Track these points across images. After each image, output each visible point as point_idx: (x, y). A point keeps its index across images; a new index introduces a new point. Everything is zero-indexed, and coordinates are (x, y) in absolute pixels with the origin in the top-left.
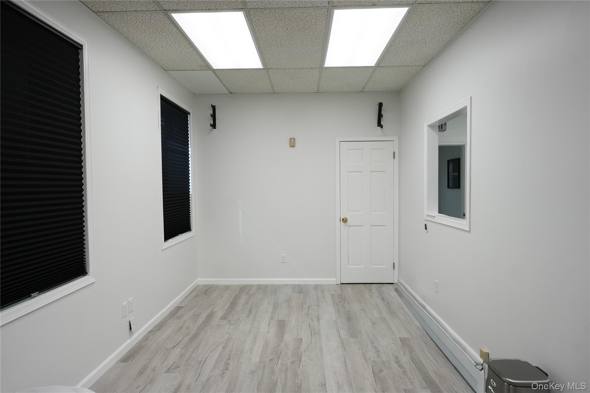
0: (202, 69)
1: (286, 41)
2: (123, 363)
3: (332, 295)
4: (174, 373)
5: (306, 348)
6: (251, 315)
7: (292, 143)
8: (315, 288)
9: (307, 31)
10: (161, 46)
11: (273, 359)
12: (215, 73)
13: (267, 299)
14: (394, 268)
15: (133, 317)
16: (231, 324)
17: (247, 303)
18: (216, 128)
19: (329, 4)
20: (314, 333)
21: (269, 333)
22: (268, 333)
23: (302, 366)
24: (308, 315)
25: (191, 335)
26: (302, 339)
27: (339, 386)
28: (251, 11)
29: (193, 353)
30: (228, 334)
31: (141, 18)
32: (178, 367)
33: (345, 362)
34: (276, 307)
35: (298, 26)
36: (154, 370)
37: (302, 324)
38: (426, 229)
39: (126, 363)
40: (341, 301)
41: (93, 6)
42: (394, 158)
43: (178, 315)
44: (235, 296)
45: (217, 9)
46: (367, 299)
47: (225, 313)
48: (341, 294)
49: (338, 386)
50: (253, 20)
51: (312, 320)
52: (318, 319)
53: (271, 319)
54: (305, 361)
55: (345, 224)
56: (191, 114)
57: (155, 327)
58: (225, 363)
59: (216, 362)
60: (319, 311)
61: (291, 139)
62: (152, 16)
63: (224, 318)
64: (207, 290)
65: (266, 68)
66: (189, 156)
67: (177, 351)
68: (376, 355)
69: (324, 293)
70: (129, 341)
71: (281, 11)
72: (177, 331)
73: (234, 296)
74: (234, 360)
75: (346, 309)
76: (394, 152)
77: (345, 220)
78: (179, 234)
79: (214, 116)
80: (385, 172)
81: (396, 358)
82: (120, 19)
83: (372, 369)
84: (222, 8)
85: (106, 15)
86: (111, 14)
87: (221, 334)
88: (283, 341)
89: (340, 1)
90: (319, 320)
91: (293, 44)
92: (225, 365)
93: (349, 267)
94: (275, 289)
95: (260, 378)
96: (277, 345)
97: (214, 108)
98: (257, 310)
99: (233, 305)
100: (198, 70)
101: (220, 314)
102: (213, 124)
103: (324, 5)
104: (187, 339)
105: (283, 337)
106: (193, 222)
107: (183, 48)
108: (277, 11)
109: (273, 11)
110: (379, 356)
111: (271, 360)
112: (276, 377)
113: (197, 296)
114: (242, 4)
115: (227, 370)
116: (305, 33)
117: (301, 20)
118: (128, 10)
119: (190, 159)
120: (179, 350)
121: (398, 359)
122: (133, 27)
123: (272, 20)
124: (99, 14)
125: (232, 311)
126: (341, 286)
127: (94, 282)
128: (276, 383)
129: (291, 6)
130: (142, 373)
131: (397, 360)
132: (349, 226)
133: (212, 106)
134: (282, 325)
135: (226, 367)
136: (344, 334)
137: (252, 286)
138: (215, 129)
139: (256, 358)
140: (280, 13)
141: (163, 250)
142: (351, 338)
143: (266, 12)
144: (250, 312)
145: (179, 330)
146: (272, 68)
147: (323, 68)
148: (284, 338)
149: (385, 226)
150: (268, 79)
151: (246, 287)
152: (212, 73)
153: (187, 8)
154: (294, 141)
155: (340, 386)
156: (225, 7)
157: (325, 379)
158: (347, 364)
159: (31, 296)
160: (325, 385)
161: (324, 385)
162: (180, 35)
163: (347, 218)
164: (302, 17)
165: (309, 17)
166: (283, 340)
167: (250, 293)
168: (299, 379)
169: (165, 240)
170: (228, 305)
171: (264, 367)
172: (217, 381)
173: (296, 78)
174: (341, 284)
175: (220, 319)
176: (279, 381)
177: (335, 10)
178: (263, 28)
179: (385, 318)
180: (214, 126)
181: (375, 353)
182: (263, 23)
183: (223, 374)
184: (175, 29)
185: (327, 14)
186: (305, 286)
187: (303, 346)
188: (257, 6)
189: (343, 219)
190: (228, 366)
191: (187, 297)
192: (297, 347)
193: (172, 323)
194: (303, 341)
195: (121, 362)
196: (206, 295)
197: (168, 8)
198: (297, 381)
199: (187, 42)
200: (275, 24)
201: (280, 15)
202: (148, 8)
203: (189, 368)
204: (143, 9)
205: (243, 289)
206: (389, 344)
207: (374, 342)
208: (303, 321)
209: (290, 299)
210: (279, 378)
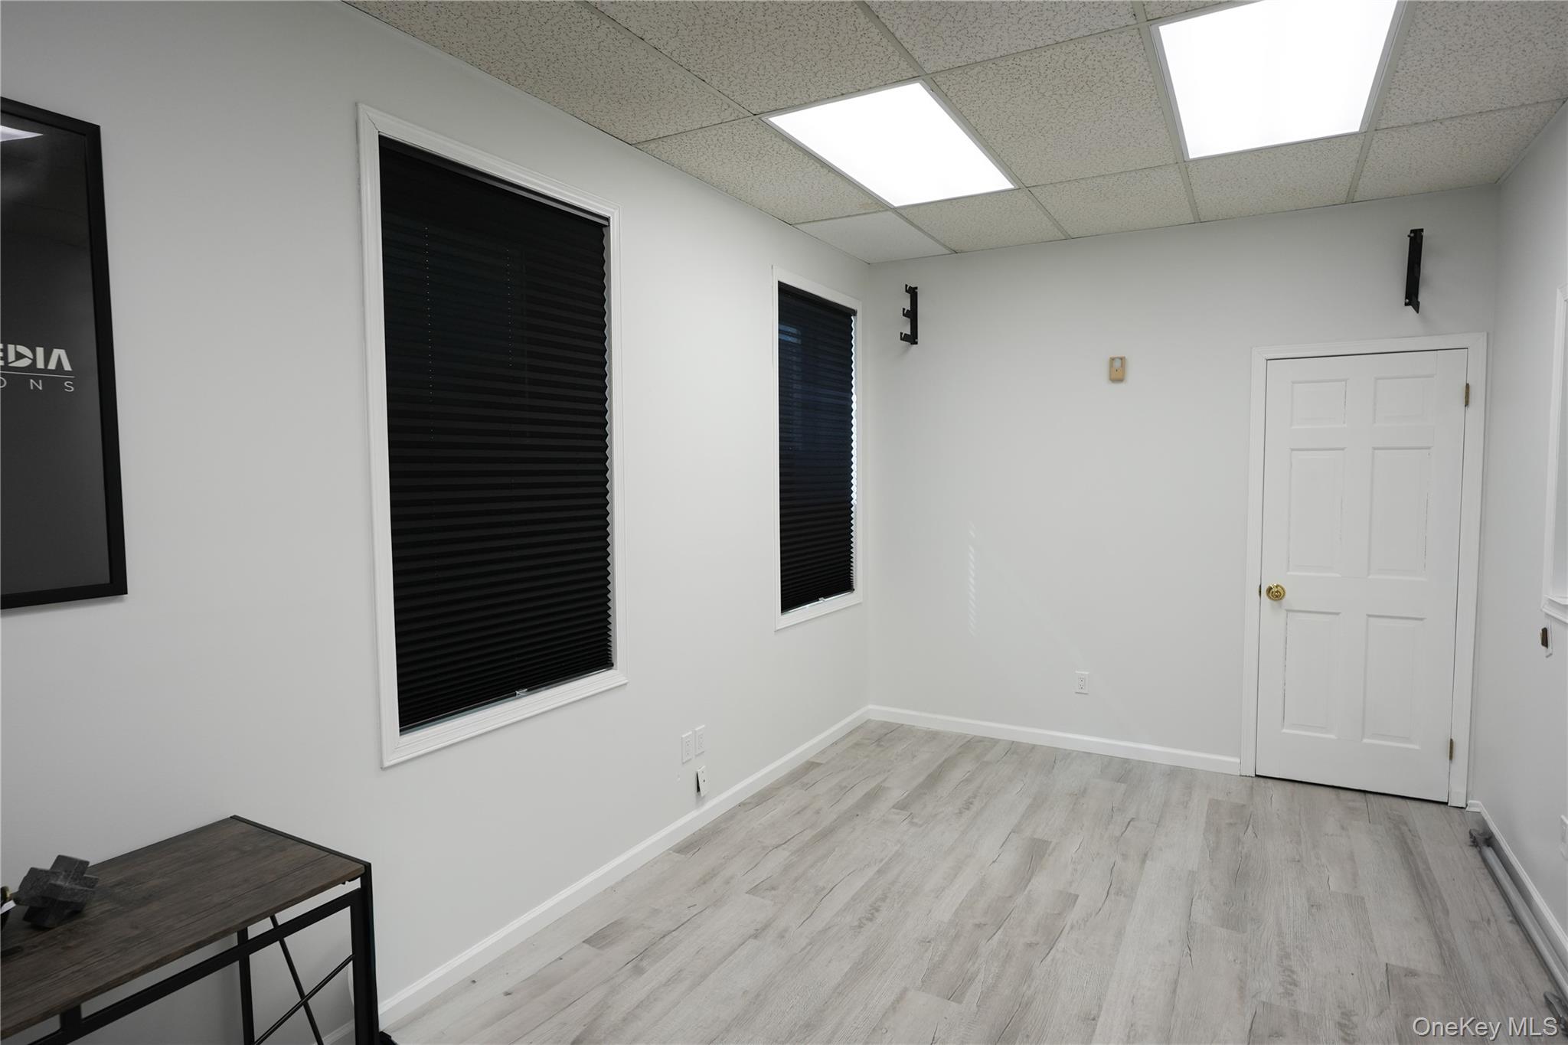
0: (867, 211)
1: (1052, 120)
2: (677, 854)
3: (1214, 804)
4: (763, 898)
5: (1080, 922)
6: (967, 812)
7: (1117, 371)
8: (1169, 775)
9: (1100, 90)
10: (767, 180)
11: (985, 925)
12: (901, 216)
13: (1022, 780)
14: (1451, 757)
15: (704, 767)
16: (912, 824)
17: (968, 781)
18: (916, 343)
19: (1136, 19)
20: (1118, 889)
21: (996, 864)
22: (994, 862)
23: (1053, 960)
24: (1118, 841)
25: (821, 828)
26: (1077, 896)
27: (1132, 1033)
28: (938, 77)
29: (811, 866)
30: (899, 845)
31: (715, 139)
32: (773, 888)
33: (1176, 982)
34: (1037, 804)
35: (1072, 83)
36: (727, 882)
37: (1093, 860)
38: (1545, 642)
39: (683, 856)
40: (1235, 824)
41: (627, 135)
42: (1467, 404)
43: (805, 780)
44: (946, 760)
45: (859, 90)
46: (1327, 835)
47: (908, 795)
48: (1243, 806)
49: (1129, 1033)
50: (949, 94)
51: (1125, 856)
52: (1144, 857)
53: (1013, 831)
54: (1064, 951)
55: (1275, 603)
56: (858, 314)
57: (753, 797)
58: (871, 906)
59: (853, 899)
60: (1154, 836)
61: (1113, 359)
62: (735, 131)
63: (902, 806)
64: (886, 735)
65: (1023, 187)
66: (853, 414)
67: (782, 855)
68: (1281, 990)
69: (1190, 793)
70: (694, 814)
71: (1011, 61)
72: (794, 813)
73: (943, 759)
74: (893, 905)
75: (1243, 848)
76: (1467, 386)
77: (1276, 594)
78: (820, 597)
79: (912, 315)
80: (1429, 448)
81: (1347, 1015)
82: (679, 148)
83: (1249, 1022)
84: (870, 85)
85: (653, 145)
86: (660, 142)
87: (884, 841)
88: (1024, 891)
89: (1166, 4)
90: (1143, 862)
91: (1073, 123)
92: (870, 908)
93: (1284, 731)
94: (1053, 759)
95: (937, 959)
96: (1007, 895)
97: (913, 292)
98: (986, 804)
99: (934, 779)
100: (860, 214)
101: (896, 794)
102: (909, 333)
103: (1124, 24)
104: (809, 835)
105: (1030, 881)
106: (858, 568)
107: (813, 176)
108: (1003, 64)
109: (990, 65)
110: (1288, 994)
111: (979, 926)
112: (976, 965)
113: (857, 745)
114: (911, 69)
115: (871, 920)
116: (1095, 94)
117: (1072, 70)
118: (687, 129)
119: (854, 422)
120: (787, 854)
121: (1349, 1020)
122: (705, 157)
123: (996, 84)
124: (640, 147)
125: (925, 794)
126: (1253, 783)
127: (625, 684)
128: (971, 980)
129: (1034, 46)
130: (704, 883)
131: (1344, 1021)
132: (1288, 611)
133: (906, 291)
134: (1036, 853)
135: (872, 914)
136: (1203, 912)
137: (995, 742)
138: (915, 346)
139: (944, 911)
140: (1011, 66)
141: (778, 630)
142: (1222, 926)
143: (976, 71)
144: (968, 805)
145: (799, 813)
146: (1040, 183)
147: (1185, 161)
148: (1030, 884)
149: (1422, 619)
150: (1039, 210)
151: (981, 741)
152: (894, 215)
153: (796, 102)
154: (1123, 365)
155: (1135, 1035)
156: (875, 82)
157: (1100, 1007)
158: (1179, 990)
159: (515, 694)
160: (1094, 1019)
161: (1091, 1020)
162: (800, 153)
163: (1283, 586)
164: (1074, 62)
165: (1091, 57)
166: (1027, 886)
167: (985, 759)
168: (1032, 988)
169: (782, 610)
170: (921, 779)
171: (957, 937)
172: (842, 937)
173: (1116, 196)
174: (1257, 776)
175: (893, 807)
176: (981, 977)
177: (1160, 28)
178: (980, 105)
179: (1363, 899)
180: (912, 338)
181: (1280, 983)
182: (977, 95)
183: (860, 927)
184: (785, 145)
185: (1140, 41)
186: (1142, 764)
187: (1075, 915)
188: (947, 66)
189: (1270, 588)
190: (876, 914)
191: (836, 743)
192: (1055, 912)
193: (788, 796)
194: (1077, 903)
195: (674, 851)
196: (879, 745)
197: (759, 111)
198: (1025, 988)
199: (817, 164)
200: (1006, 91)
201: (1011, 71)
202: (722, 118)
203: (795, 895)
204: (714, 123)
205: (971, 745)
206: (1339, 971)
207: (1292, 957)
208: (1098, 854)
209: (1085, 790)
210: (983, 970)
